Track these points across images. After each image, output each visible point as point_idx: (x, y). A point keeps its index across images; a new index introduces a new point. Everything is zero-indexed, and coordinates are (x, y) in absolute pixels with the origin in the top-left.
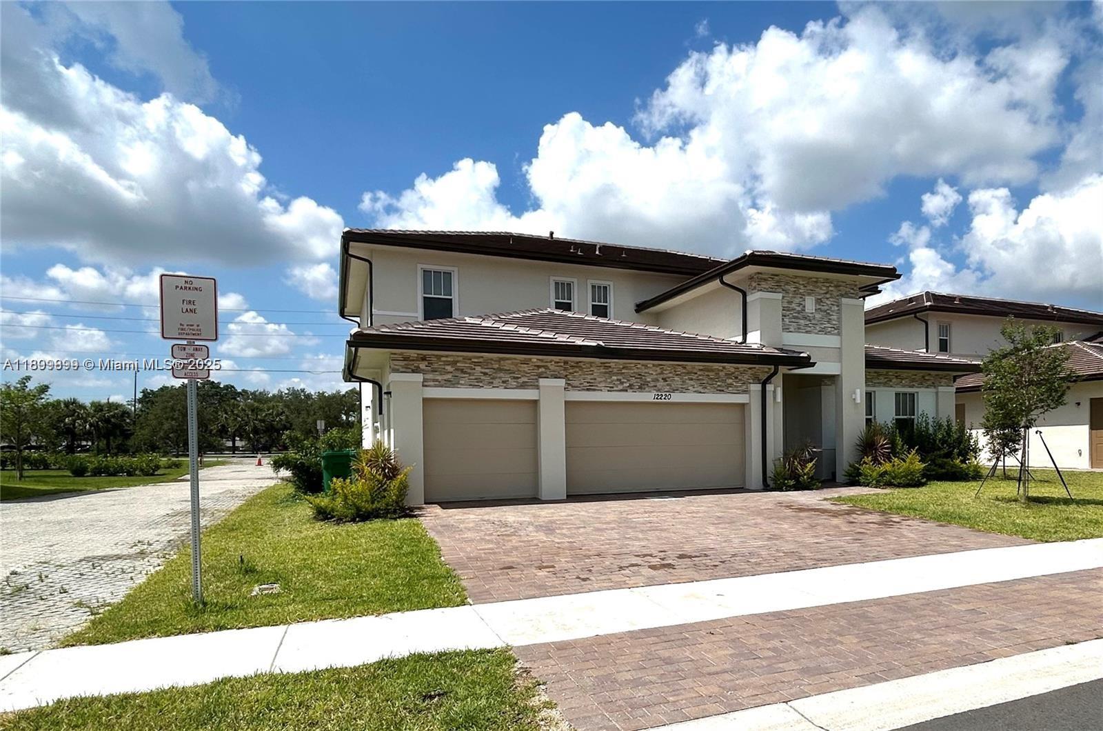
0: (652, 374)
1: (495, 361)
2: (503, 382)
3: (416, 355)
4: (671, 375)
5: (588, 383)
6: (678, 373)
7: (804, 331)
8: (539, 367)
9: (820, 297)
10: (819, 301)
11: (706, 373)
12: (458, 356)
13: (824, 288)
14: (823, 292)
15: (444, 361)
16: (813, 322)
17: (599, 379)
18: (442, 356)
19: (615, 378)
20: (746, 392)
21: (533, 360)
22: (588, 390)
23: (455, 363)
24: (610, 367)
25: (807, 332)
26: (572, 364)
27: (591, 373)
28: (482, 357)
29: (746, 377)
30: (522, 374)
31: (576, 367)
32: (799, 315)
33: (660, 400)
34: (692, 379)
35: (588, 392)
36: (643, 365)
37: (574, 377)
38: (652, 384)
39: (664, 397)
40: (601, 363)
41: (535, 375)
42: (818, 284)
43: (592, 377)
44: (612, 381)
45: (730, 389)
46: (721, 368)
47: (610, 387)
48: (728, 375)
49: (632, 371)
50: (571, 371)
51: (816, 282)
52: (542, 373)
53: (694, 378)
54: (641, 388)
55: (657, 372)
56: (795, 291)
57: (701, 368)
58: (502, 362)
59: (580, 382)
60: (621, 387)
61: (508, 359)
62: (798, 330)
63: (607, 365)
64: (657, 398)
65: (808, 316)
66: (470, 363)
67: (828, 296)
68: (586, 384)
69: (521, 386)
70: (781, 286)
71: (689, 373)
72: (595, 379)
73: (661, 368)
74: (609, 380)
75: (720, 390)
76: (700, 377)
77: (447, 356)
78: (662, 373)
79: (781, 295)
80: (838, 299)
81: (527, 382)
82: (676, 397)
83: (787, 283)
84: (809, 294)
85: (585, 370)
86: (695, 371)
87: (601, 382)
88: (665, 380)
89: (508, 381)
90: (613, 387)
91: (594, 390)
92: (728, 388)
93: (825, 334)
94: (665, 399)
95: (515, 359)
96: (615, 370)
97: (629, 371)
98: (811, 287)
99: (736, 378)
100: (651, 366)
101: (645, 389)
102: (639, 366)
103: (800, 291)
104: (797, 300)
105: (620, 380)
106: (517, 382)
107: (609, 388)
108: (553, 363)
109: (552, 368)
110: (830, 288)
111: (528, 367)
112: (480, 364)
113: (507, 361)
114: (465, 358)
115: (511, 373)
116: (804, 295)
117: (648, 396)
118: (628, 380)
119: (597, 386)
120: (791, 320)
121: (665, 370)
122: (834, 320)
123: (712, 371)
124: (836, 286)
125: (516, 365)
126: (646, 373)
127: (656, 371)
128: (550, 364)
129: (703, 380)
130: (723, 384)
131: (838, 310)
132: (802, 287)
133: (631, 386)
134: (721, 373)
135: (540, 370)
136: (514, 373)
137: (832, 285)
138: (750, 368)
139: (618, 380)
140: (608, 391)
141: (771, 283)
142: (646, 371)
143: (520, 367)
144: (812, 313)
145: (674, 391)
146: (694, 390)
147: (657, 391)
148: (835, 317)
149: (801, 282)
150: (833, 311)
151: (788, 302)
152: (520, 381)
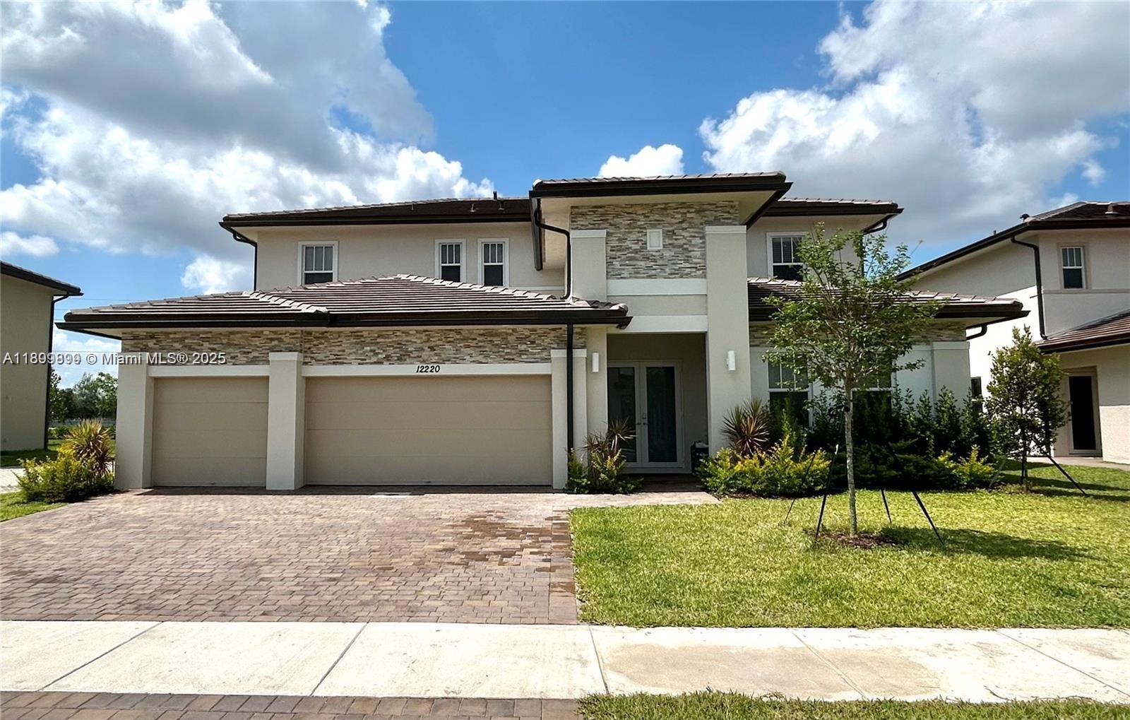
0: (415, 342)
1: (225, 335)
2: (232, 358)
3: (145, 334)
4: (441, 343)
5: (335, 355)
6: (449, 339)
7: (645, 275)
8: (272, 340)
9: (671, 229)
10: (669, 234)
11: (489, 339)
12: (186, 332)
13: (679, 216)
14: (678, 221)
15: (172, 338)
16: (660, 262)
17: (348, 351)
18: (171, 333)
19: (368, 348)
20: (547, 360)
21: (265, 333)
22: (334, 363)
23: (183, 339)
24: (362, 336)
25: (650, 277)
26: (317, 335)
27: (339, 344)
28: (211, 332)
29: (548, 340)
30: (253, 348)
31: (322, 338)
32: (637, 256)
33: (425, 374)
34: (469, 347)
35: (335, 366)
36: (403, 333)
37: (319, 349)
38: (416, 354)
39: (430, 369)
40: (351, 332)
41: (266, 349)
42: (668, 211)
43: (340, 348)
44: (364, 352)
45: (523, 357)
46: (511, 331)
47: (362, 359)
48: (521, 340)
49: (390, 340)
50: (315, 343)
51: (665, 209)
52: (275, 346)
53: (471, 344)
54: (401, 360)
55: (422, 340)
56: (629, 225)
57: (482, 332)
58: (231, 336)
59: (325, 355)
60: (374, 359)
61: (238, 333)
62: (636, 274)
63: (359, 334)
64: (421, 371)
65: (652, 255)
66: (198, 339)
67: (684, 225)
68: (332, 357)
69: (251, 361)
70: (608, 219)
71: (465, 339)
72: (344, 351)
73: (426, 335)
74: (360, 352)
75: (510, 359)
76: (480, 344)
77: (175, 333)
78: (428, 341)
79: (605, 231)
80: (702, 229)
81: (258, 357)
82: (447, 369)
83: (617, 216)
84: (653, 226)
85: (332, 341)
86: (474, 337)
87: (351, 354)
88: (432, 348)
89: (237, 356)
90: (365, 360)
91: (342, 363)
92: (520, 356)
93: (681, 277)
94: (431, 371)
95: (245, 332)
96: (368, 340)
97: (387, 340)
98: (657, 217)
99: (533, 342)
100: (415, 332)
101: (405, 360)
102: (398, 333)
103: (639, 223)
104: (634, 236)
105: (374, 351)
106: (247, 357)
107: (359, 361)
108: (288, 335)
109: (287, 340)
110: (688, 215)
111: (259, 340)
112: (208, 340)
113: (237, 335)
114: (193, 334)
115: (240, 348)
116: (645, 228)
117: (410, 369)
118: (384, 351)
119: (346, 359)
120: (623, 263)
121: (433, 337)
122: (695, 258)
123: (497, 335)
124: (698, 212)
125: (247, 339)
126: (407, 341)
127: (421, 338)
128: (284, 336)
129: (485, 347)
130: (514, 352)
131: (704, 243)
132: (641, 218)
133: (388, 358)
134: (510, 338)
135: (273, 343)
136: (244, 348)
137: (691, 210)
138: (554, 330)
139: (371, 351)
140: (359, 364)
141: (592, 218)
142: (409, 339)
143: (252, 341)
144: (659, 251)
145: (444, 362)
146: (472, 359)
147: (421, 362)
148: (698, 254)
149: (641, 212)
150: (694, 245)
151: (618, 240)
152: (251, 356)
